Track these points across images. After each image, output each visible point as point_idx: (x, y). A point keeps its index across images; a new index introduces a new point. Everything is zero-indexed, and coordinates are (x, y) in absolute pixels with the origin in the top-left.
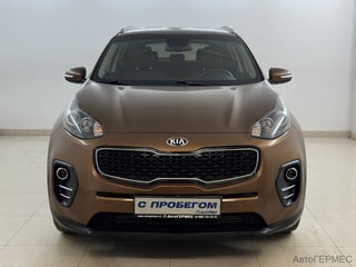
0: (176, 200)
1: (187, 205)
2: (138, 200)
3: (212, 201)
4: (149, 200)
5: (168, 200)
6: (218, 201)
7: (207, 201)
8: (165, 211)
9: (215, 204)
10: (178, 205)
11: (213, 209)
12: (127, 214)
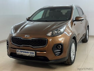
0: (25, 51)
1: (27, 52)
2: (17, 50)
3: (33, 52)
4: (19, 50)
5: (23, 51)
6: (34, 52)
7: (32, 52)
8: (23, 53)
9: (34, 53)
10: (25, 52)
11: (33, 54)
12: (15, 53)
